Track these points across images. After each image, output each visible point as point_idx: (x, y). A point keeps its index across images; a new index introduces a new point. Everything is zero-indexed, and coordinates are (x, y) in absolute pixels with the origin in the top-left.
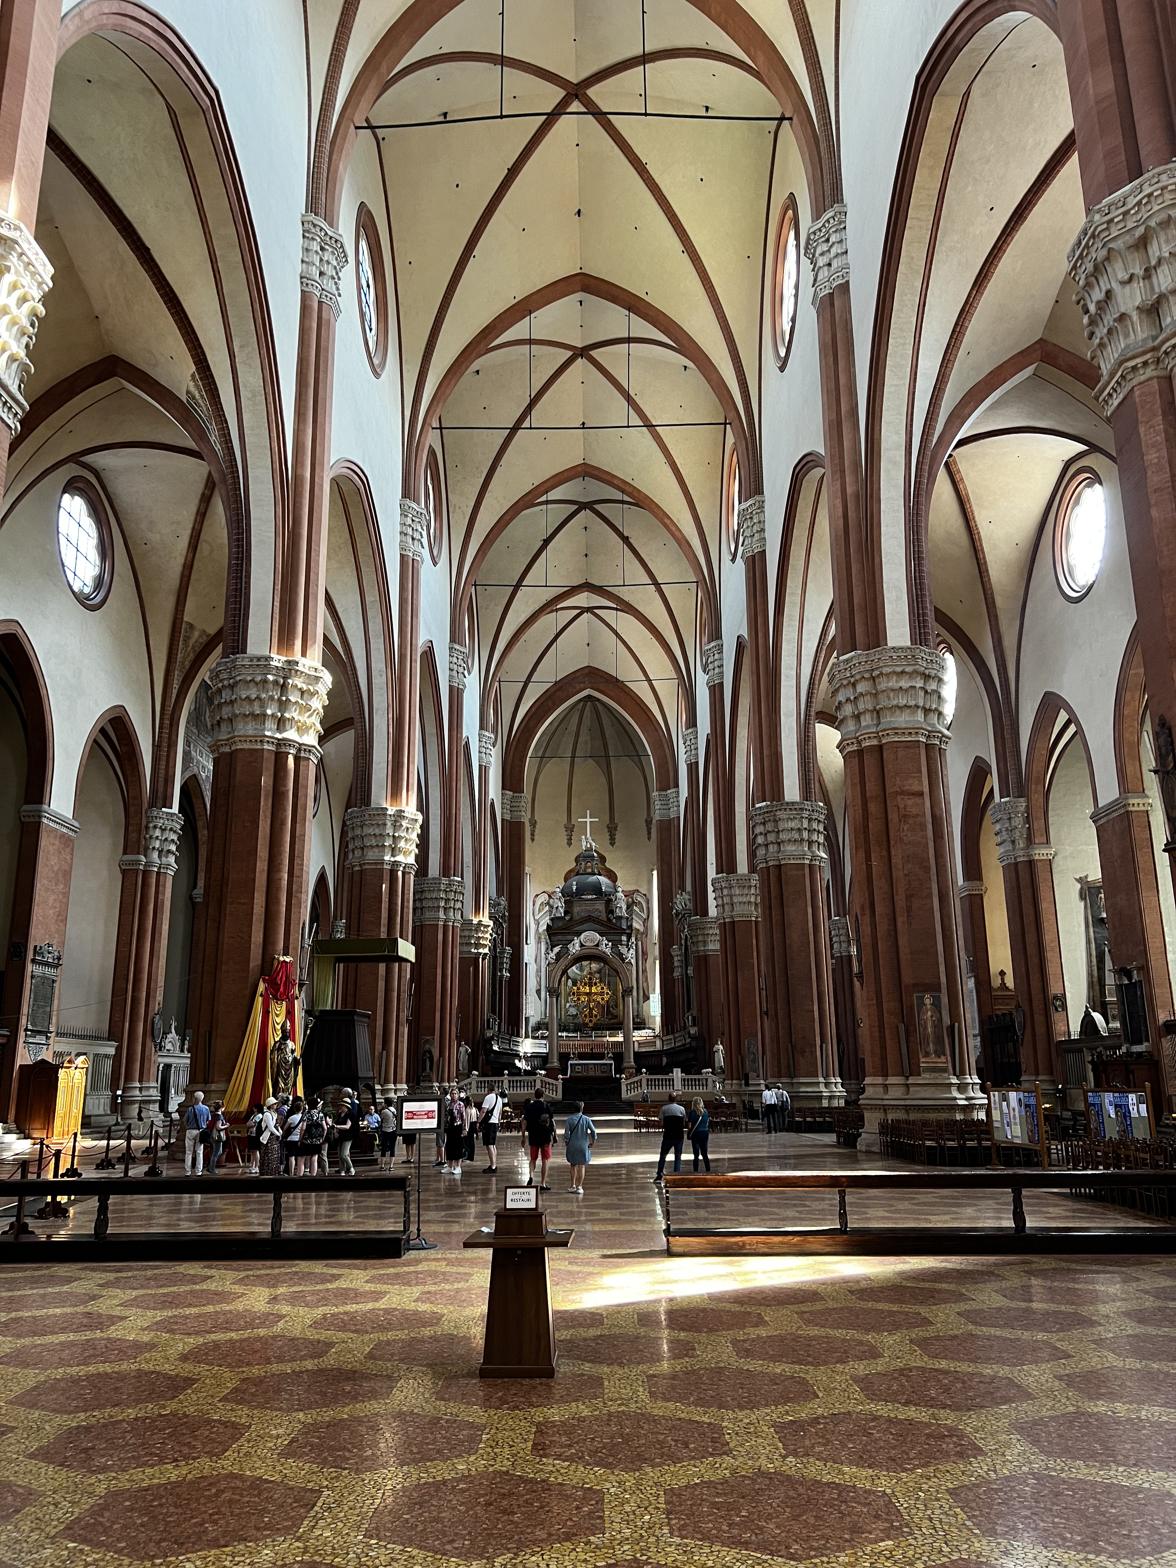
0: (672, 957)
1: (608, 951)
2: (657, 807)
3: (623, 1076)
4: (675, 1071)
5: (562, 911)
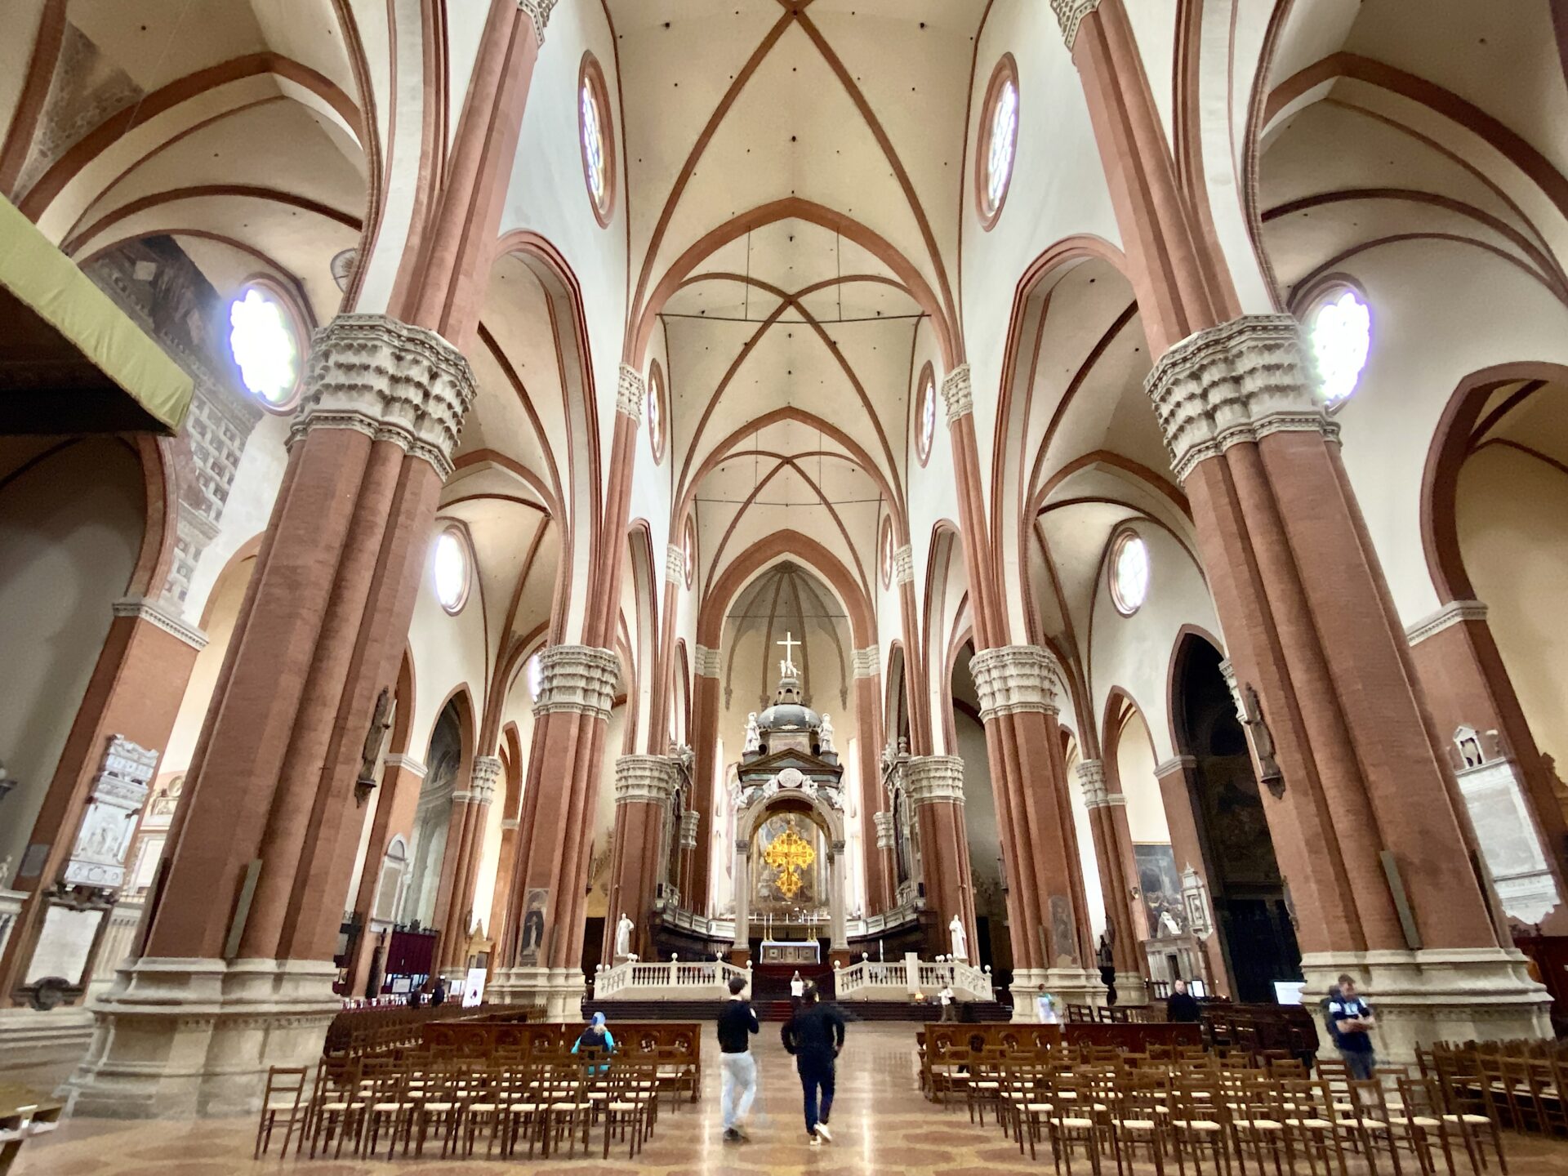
0: (875, 826)
1: (813, 793)
2: (856, 666)
3: (837, 963)
4: (908, 955)
5: (755, 746)
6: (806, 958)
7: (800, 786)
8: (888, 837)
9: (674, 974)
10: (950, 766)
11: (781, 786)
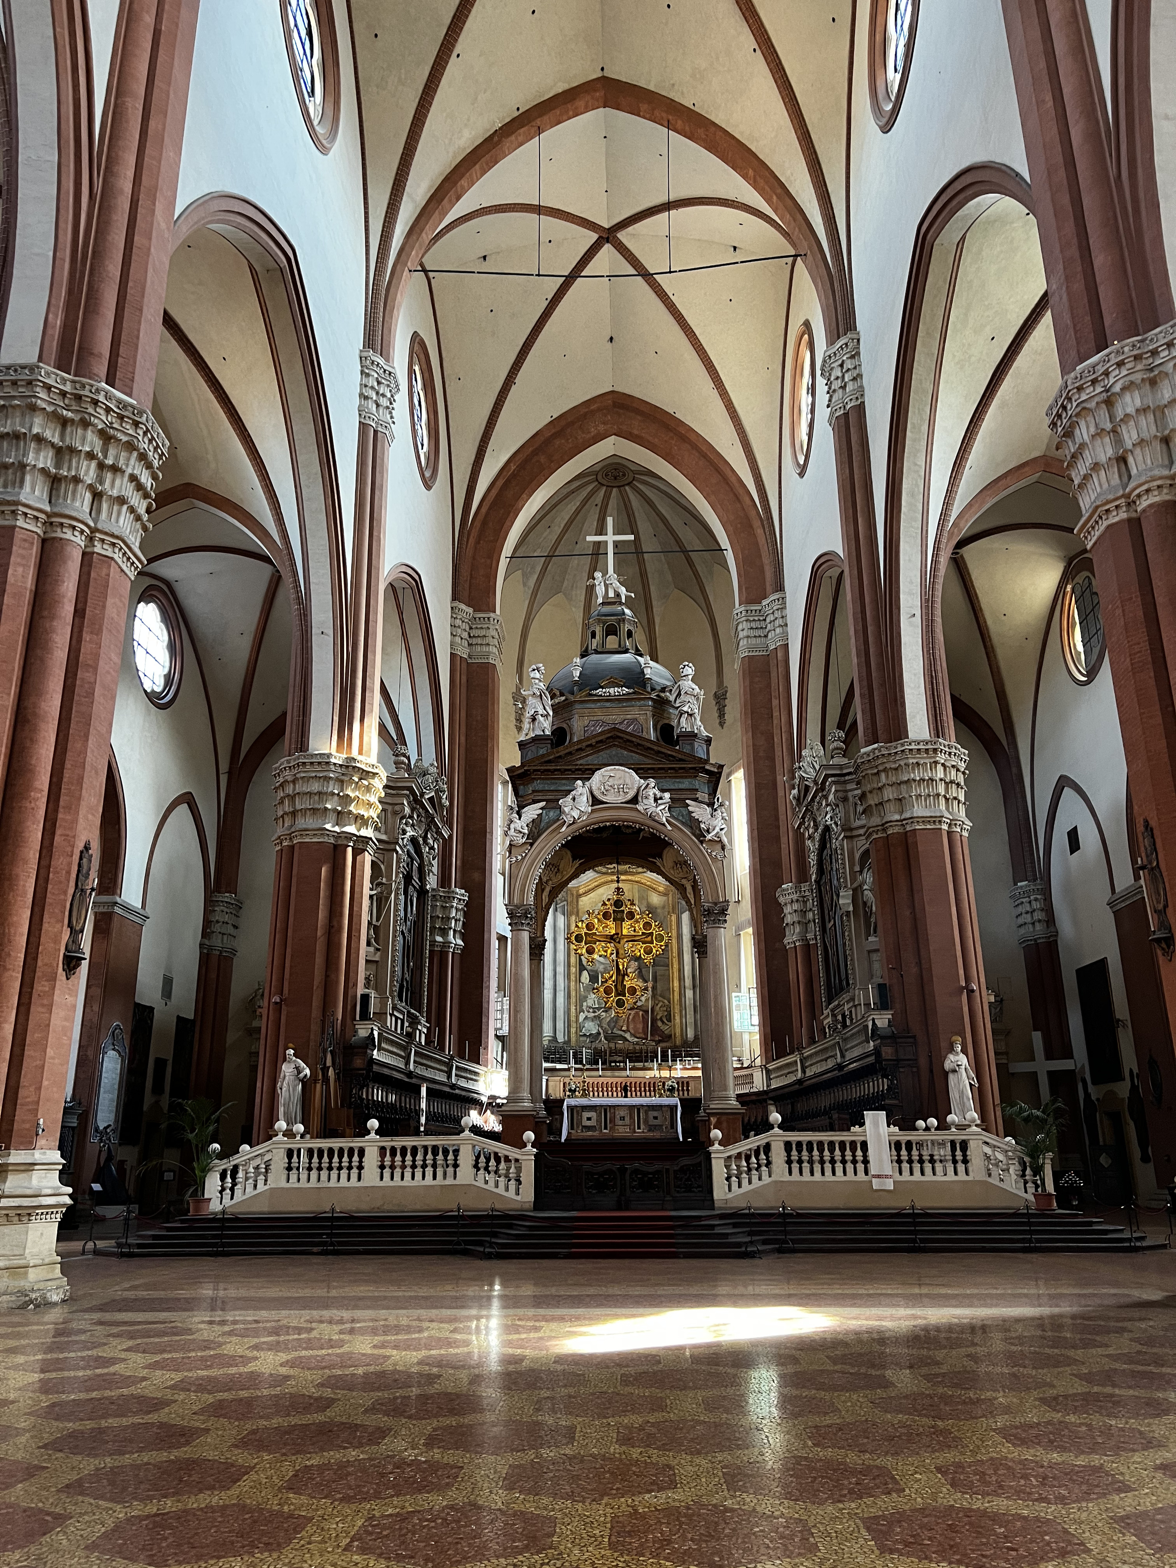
0: (780, 907)
1: (662, 812)
2: (741, 634)
3: (716, 1133)
4: (868, 1115)
5: (546, 726)
6: (651, 1128)
7: (635, 800)
8: (804, 925)
9: (371, 1158)
10: (941, 758)
11: (595, 801)
